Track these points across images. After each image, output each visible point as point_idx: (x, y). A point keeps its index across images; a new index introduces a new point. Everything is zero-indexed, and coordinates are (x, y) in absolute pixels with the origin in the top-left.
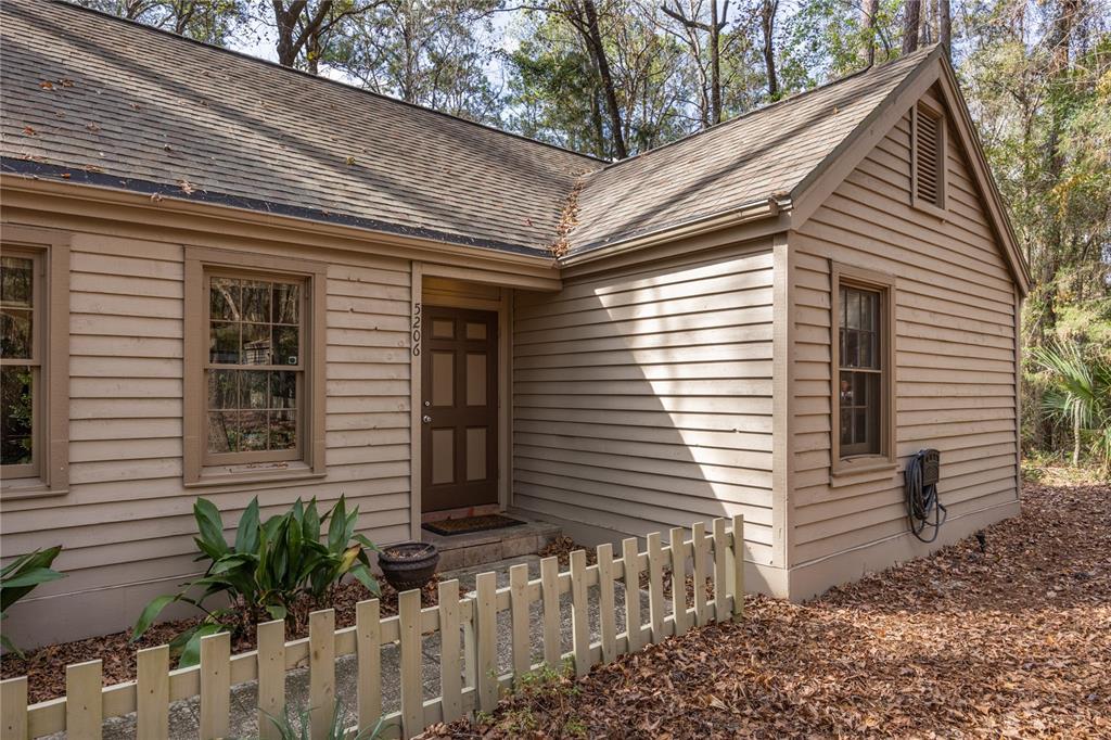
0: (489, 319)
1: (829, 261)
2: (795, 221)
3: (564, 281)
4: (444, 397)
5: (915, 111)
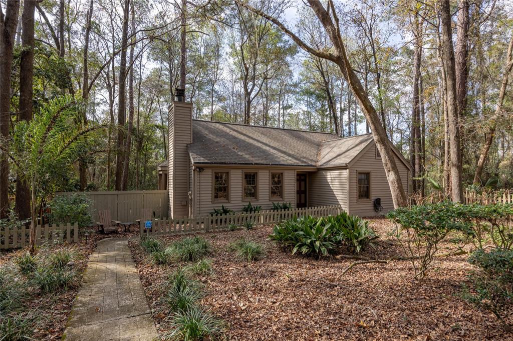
1: (357, 170)
2: (349, 167)
3: (318, 170)
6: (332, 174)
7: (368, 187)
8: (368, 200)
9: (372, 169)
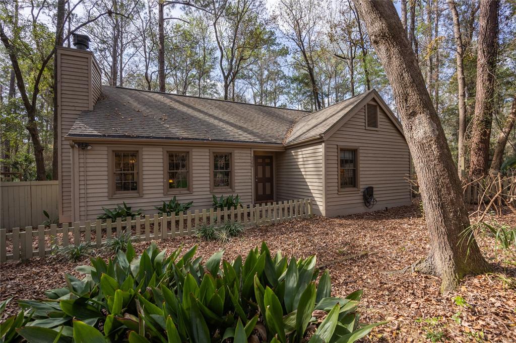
0: (271, 158)
1: (337, 145)
2: (325, 139)
3: (286, 149)
4: (260, 175)
5: (366, 106)
6: (304, 153)
7: (354, 171)
8: (356, 189)
9: (360, 145)
